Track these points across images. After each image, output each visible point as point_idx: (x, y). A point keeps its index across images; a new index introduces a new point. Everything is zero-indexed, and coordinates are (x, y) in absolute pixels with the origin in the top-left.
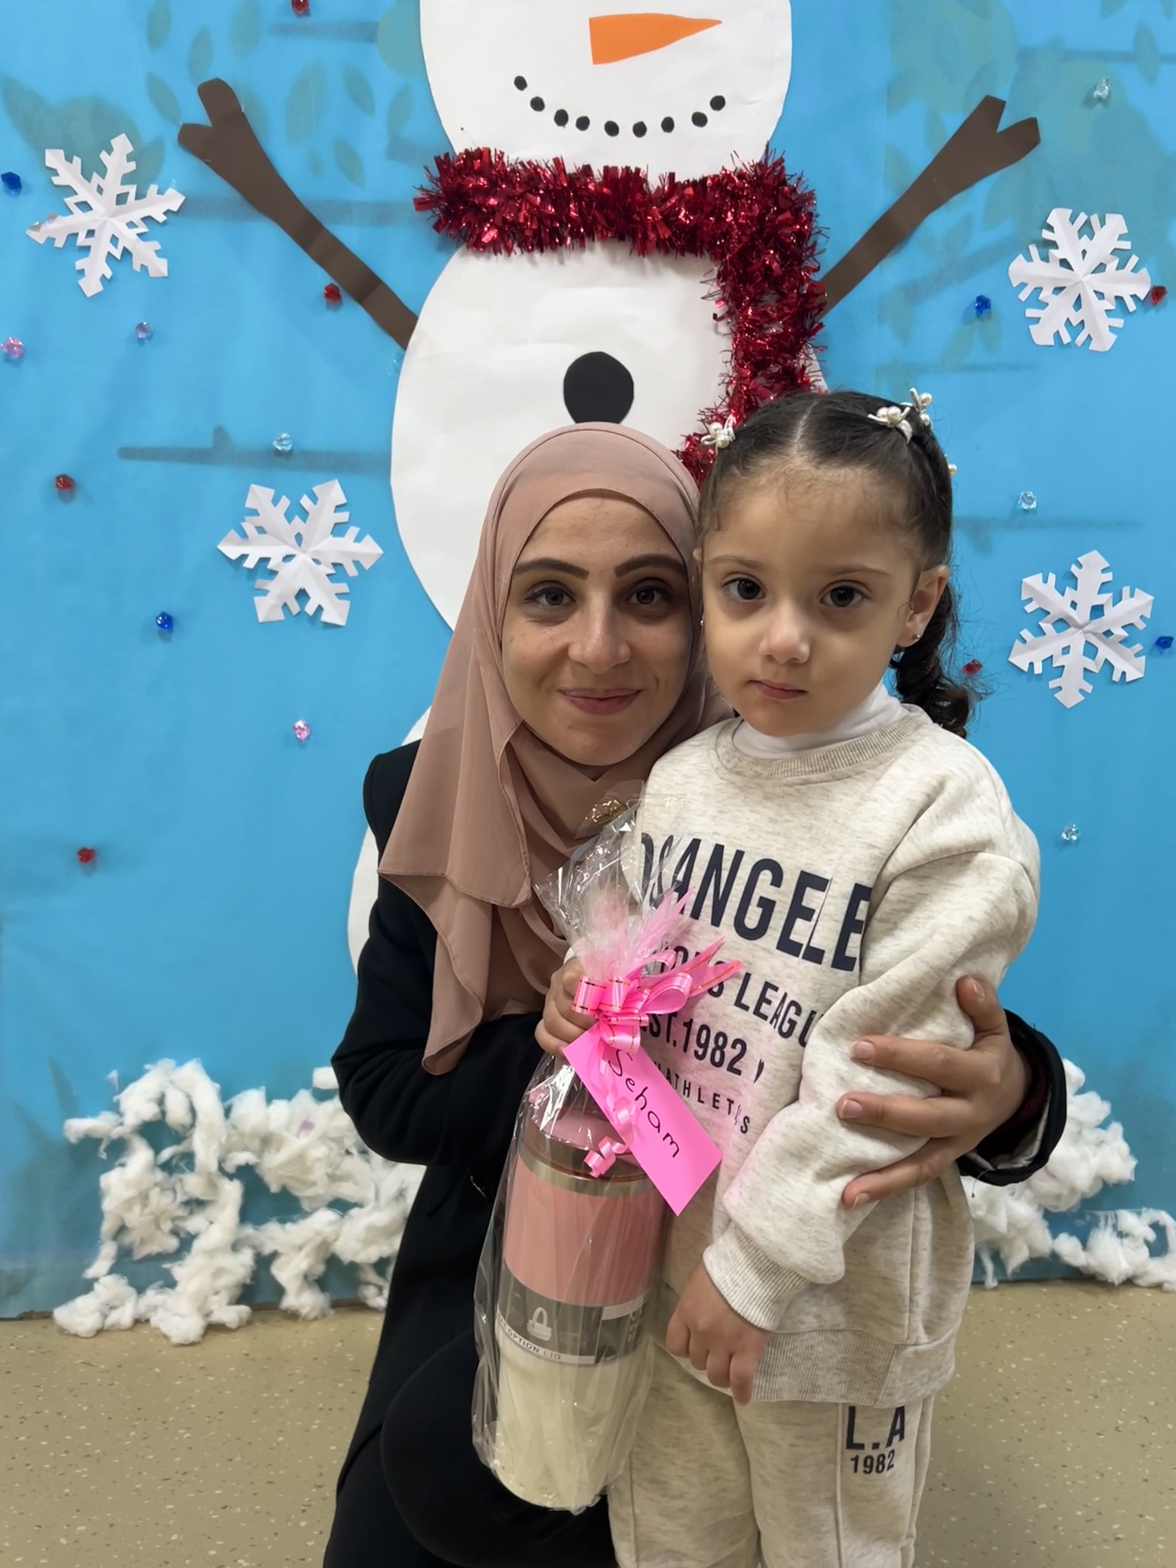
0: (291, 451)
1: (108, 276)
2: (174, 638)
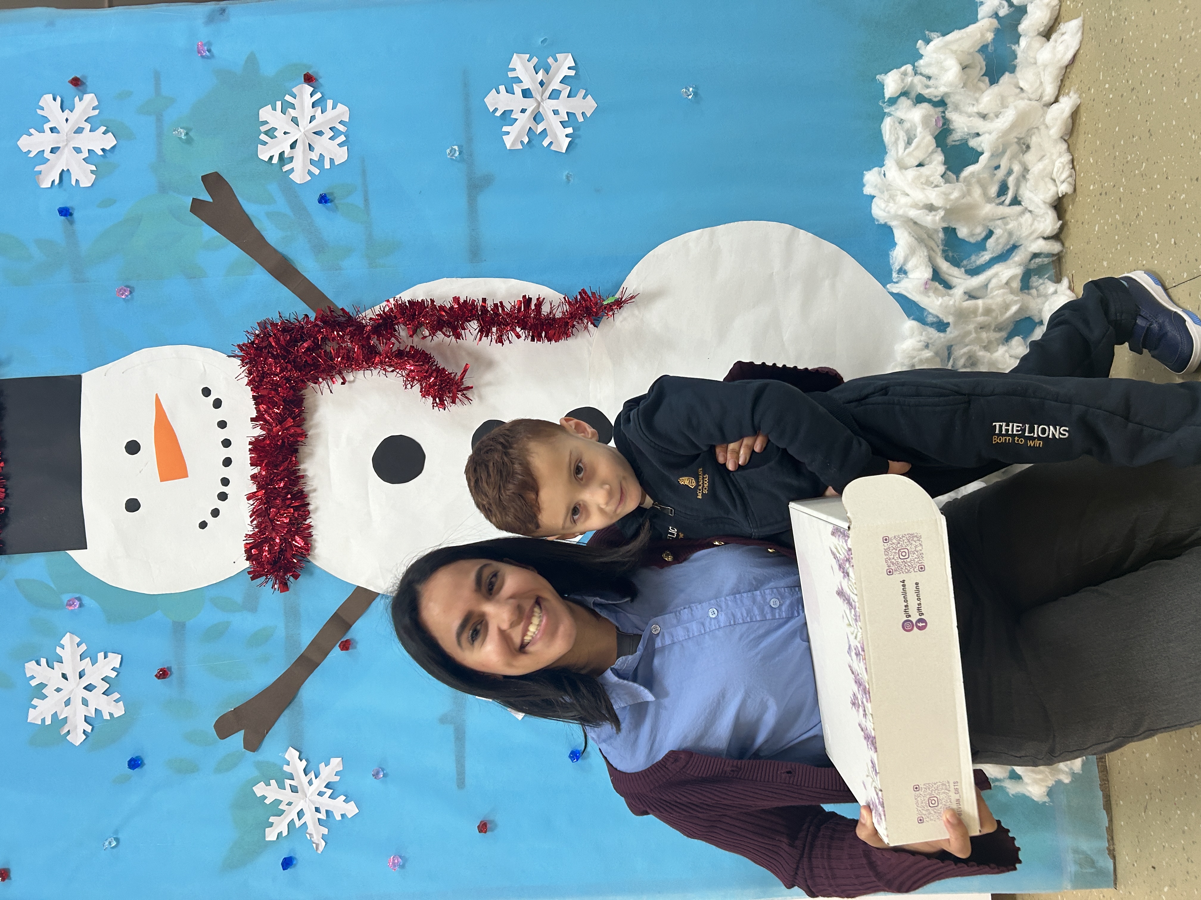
1: (344, 798)
2: (587, 750)
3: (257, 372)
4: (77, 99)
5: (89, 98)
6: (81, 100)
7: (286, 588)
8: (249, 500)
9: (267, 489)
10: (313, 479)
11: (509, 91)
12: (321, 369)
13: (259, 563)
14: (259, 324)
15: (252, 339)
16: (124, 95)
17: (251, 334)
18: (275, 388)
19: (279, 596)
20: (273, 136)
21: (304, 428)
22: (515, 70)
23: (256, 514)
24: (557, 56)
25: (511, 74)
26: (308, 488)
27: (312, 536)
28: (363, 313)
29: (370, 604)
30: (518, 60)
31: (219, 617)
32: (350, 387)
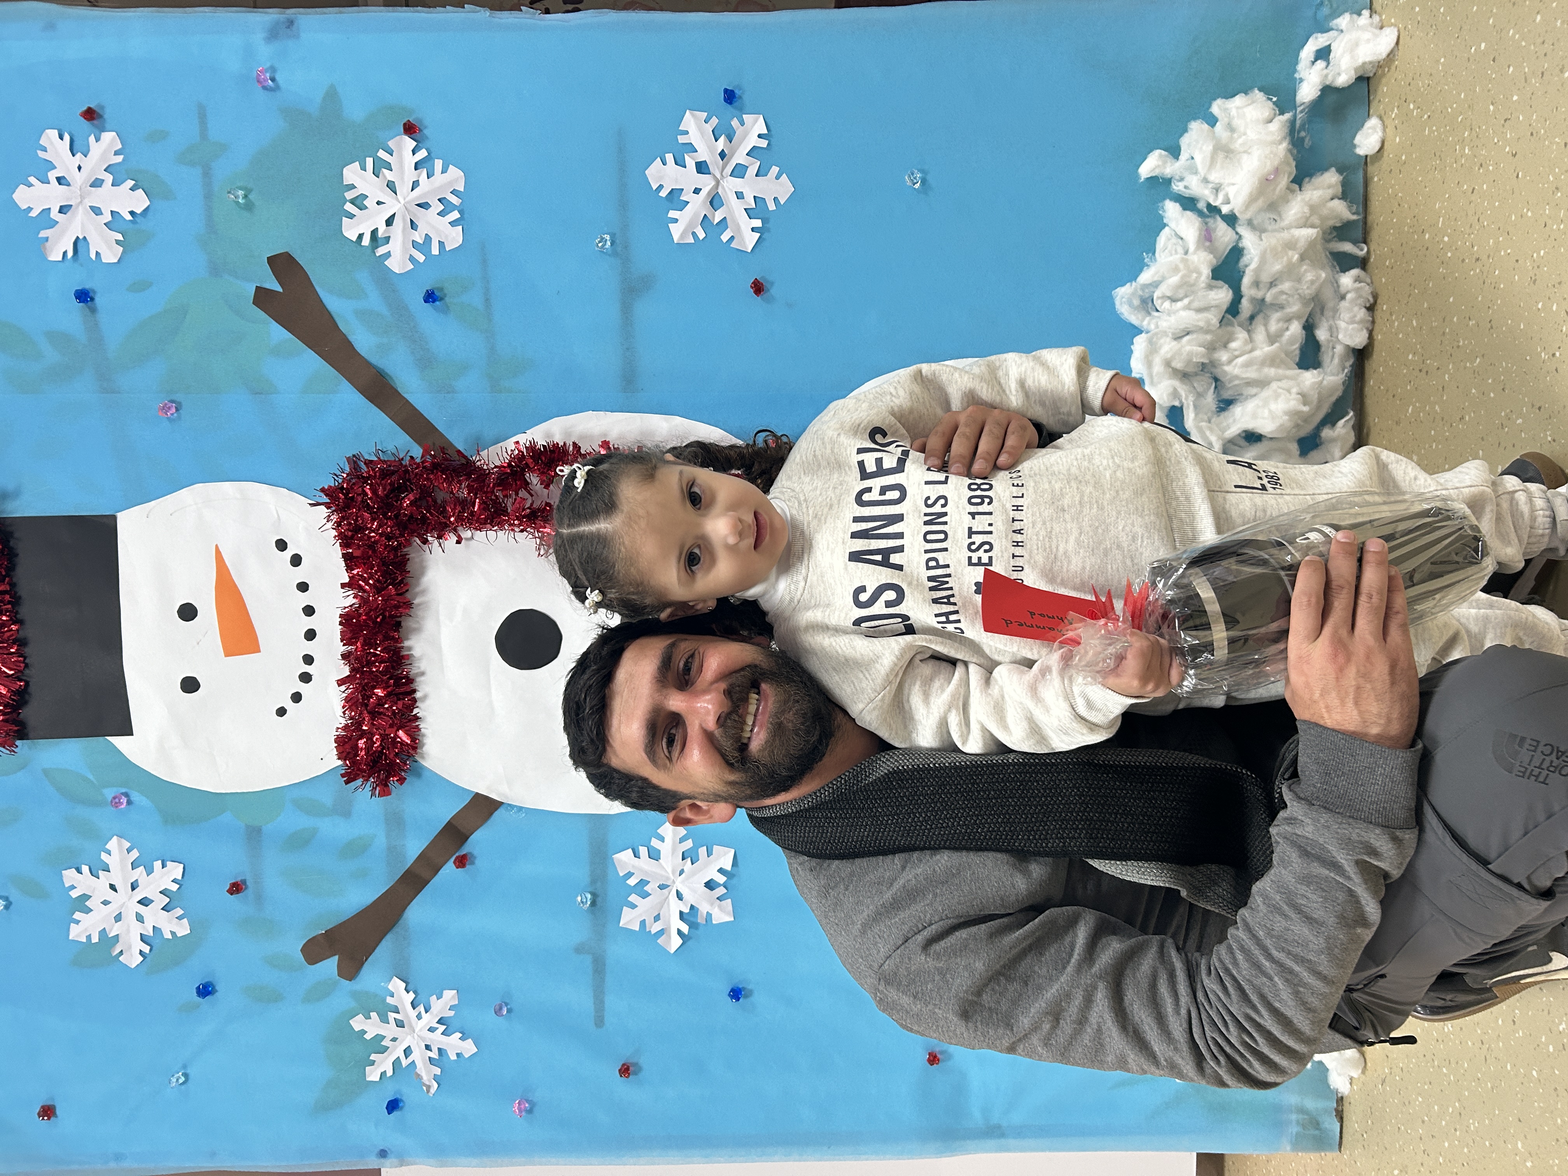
0: (591, 893)
1: (460, 1035)
2: (750, 987)
3: (349, 524)
4: (92, 138)
5: (108, 137)
6: (98, 140)
7: (389, 794)
8: (339, 685)
9: (363, 673)
10: (420, 659)
11: (680, 163)
12: (430, 527)
13: (354, 763)
14: (348, 459)
15: (340, 481)
16: (157, 137)
17: (338, 473)
18: (372, 546)
19: (379, 802)
20: (362, 206)
21: (408, 596)
22: (687, 133)
23: (350, 703)
24: (744, 116)
25: (682, 139)
26: (414, 671)
27: (419, 730)
28: (484, 453)
29: (491, 814)
30: (692, 120)
31: (303, 822)
32: (467, 547)
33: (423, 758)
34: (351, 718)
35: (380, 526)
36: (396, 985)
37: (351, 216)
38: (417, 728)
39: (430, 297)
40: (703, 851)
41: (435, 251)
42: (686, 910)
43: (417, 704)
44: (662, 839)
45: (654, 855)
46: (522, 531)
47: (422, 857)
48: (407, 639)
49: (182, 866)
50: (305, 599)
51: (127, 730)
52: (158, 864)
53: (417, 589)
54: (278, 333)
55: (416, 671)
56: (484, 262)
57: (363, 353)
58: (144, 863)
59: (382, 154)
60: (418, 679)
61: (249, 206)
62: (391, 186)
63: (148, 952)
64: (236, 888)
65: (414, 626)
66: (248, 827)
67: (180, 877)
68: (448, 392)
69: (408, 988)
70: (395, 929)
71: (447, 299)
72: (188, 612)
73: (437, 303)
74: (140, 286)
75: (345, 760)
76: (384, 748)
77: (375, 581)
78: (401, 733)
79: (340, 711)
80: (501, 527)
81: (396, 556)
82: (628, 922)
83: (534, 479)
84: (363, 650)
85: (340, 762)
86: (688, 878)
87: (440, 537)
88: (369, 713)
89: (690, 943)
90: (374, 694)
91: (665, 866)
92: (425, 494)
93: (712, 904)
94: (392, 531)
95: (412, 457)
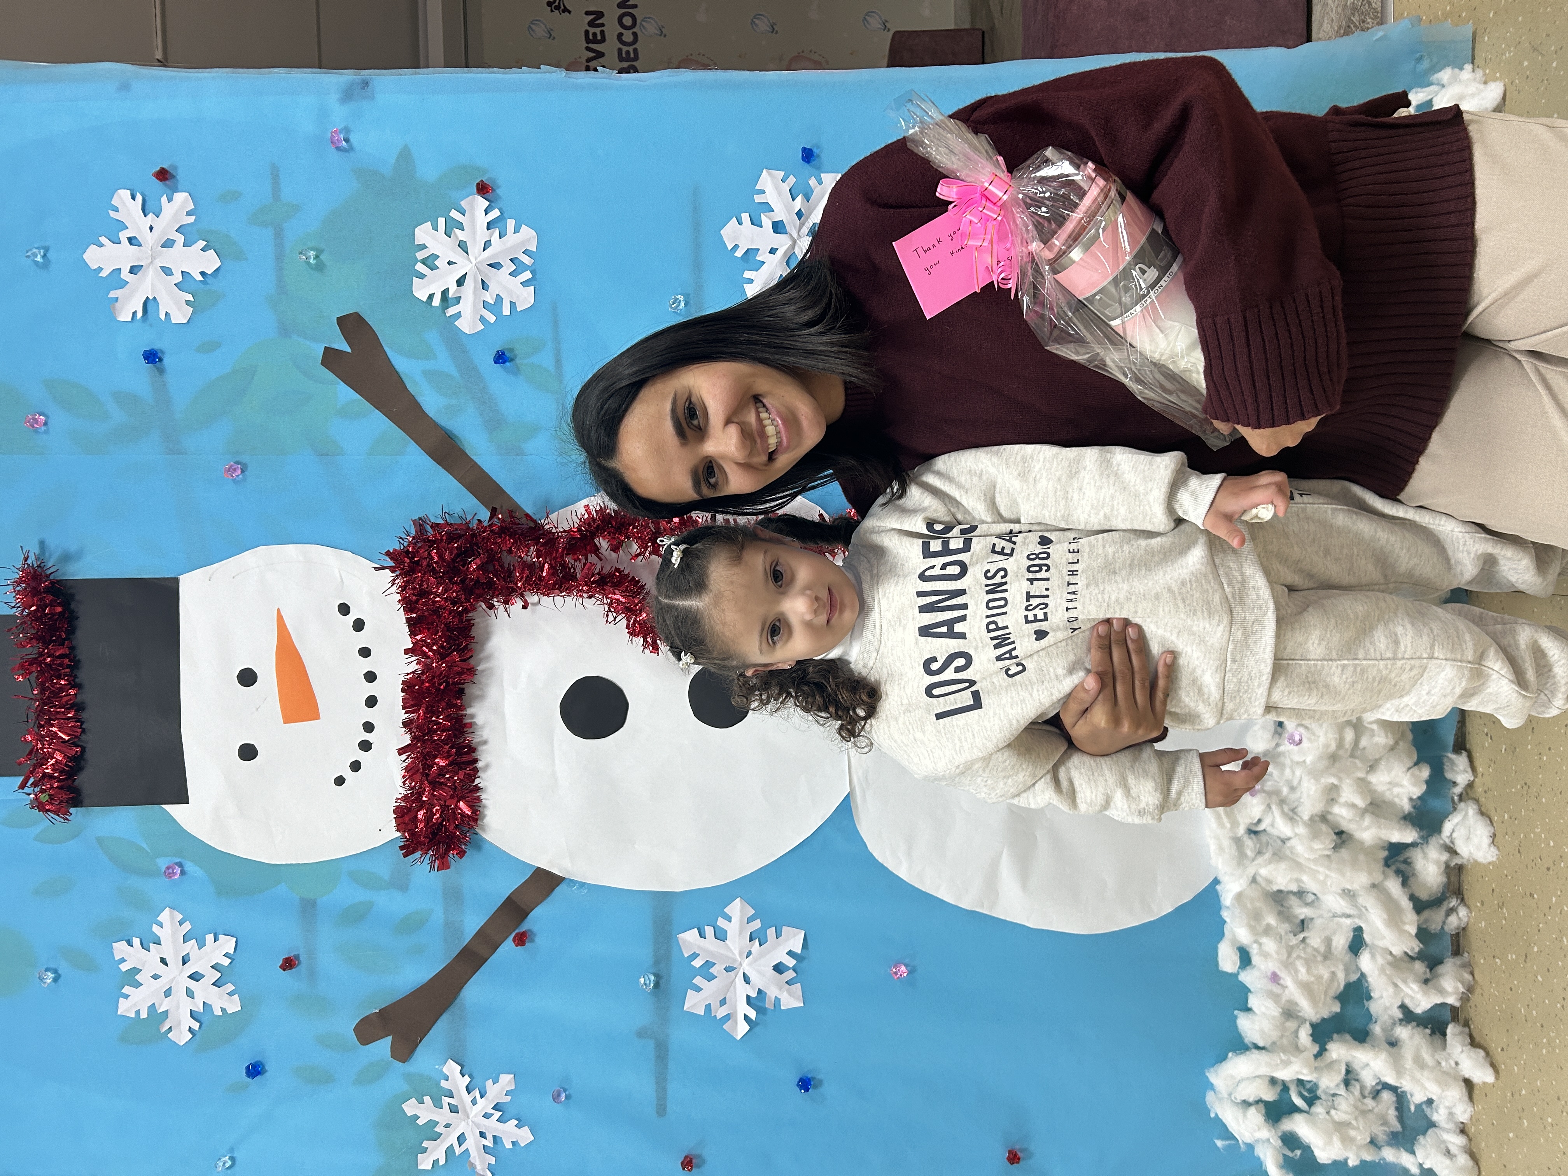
1: (516, 1122)
2: (819, 1077)
3: (414, 588)
4: (164, 199)
5: (181, 197)
6: (170, 200)
7: (448, 867)
8: (400, 754)
9: (424, 741)
10: (482, 727)
11: (756, 222)
12: (497, 593)
13: (413, 834)
14: (414, 522)
15: (406, 544)
16: (230, 197)
17: (404, 536)
18: (436, 611)
19: (437, 876)
20: (432, 266)
21: (472, 662)
22: (763, 192)
23: (410, 772)
24: (822, 175)
25: (758, 199)
26: (476, 740)
27: (480, 801)
28: (554, 516)
29: (553, 890)
30: (769, 179)
31: (359, 895)
32: (533, 611)
33: (484, 830)
34: (411, 788)
35: (445, 590)
36: (452, 1068)
37: (422, 276)
38: (478, 799)
39: (501, 358)
40: (771, 932)
41: (506, 311)
42: (754, 994)
43: (479, 774)
44: (729, 919)
45: (720, 935)
46: (590, 597)
47: (480, 933)
48: (470, 706)
49: (234, 939)
50: (366, 665)
51: (182, 797)
52: (210, 938)
53: (482, 655)
54: (345, 393)
55: (478, 740)
56: (556, 323)
57: (431, 414)
58: (195, 936)
59: (454, 214)
60: (481, 748)
61: (320, 267)
62: (463, 246)
63: (197, 1028)
64: (289, 964)
65: (478, 693)
66: (302, 899)
67: (232, 952)
68: (517, 455)
69: (464, 1071)
70: (452, 1009)
71: (518, 361)
72: (247, 678)
73: (507, 364)
74: (209, 347)
75: (404, 832)
76: (443, 821)
77: (439, 647)
78: (462, 804)
79: (400, 781)
80: (569, 591)
81: (461, 621)
82: (693, 1006)
83: (603, 543)
84: (425, 718)
85: (399, 834)
86: (755, 960)
87: (506, 602)
88: (429, 783)
89: (756, 1029)
90: (435, 763)
91: (732, 948)
92: (492, 558)
93: (781, 989)
94: (457, 595)
95: (479, 521)
